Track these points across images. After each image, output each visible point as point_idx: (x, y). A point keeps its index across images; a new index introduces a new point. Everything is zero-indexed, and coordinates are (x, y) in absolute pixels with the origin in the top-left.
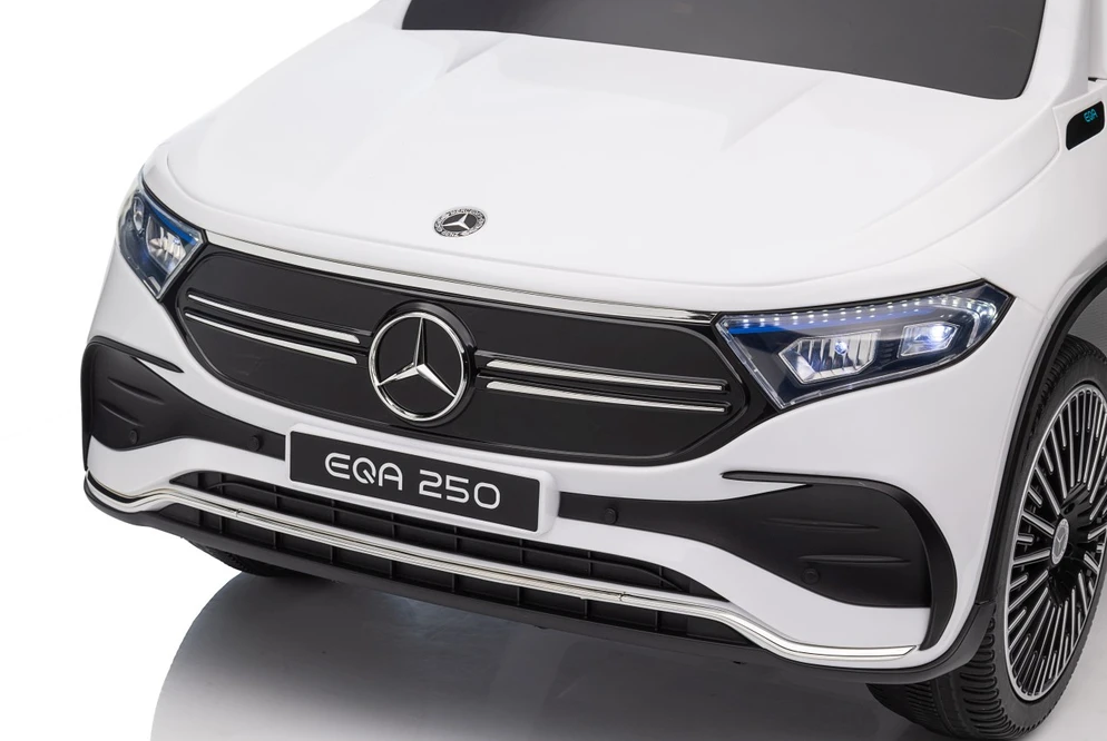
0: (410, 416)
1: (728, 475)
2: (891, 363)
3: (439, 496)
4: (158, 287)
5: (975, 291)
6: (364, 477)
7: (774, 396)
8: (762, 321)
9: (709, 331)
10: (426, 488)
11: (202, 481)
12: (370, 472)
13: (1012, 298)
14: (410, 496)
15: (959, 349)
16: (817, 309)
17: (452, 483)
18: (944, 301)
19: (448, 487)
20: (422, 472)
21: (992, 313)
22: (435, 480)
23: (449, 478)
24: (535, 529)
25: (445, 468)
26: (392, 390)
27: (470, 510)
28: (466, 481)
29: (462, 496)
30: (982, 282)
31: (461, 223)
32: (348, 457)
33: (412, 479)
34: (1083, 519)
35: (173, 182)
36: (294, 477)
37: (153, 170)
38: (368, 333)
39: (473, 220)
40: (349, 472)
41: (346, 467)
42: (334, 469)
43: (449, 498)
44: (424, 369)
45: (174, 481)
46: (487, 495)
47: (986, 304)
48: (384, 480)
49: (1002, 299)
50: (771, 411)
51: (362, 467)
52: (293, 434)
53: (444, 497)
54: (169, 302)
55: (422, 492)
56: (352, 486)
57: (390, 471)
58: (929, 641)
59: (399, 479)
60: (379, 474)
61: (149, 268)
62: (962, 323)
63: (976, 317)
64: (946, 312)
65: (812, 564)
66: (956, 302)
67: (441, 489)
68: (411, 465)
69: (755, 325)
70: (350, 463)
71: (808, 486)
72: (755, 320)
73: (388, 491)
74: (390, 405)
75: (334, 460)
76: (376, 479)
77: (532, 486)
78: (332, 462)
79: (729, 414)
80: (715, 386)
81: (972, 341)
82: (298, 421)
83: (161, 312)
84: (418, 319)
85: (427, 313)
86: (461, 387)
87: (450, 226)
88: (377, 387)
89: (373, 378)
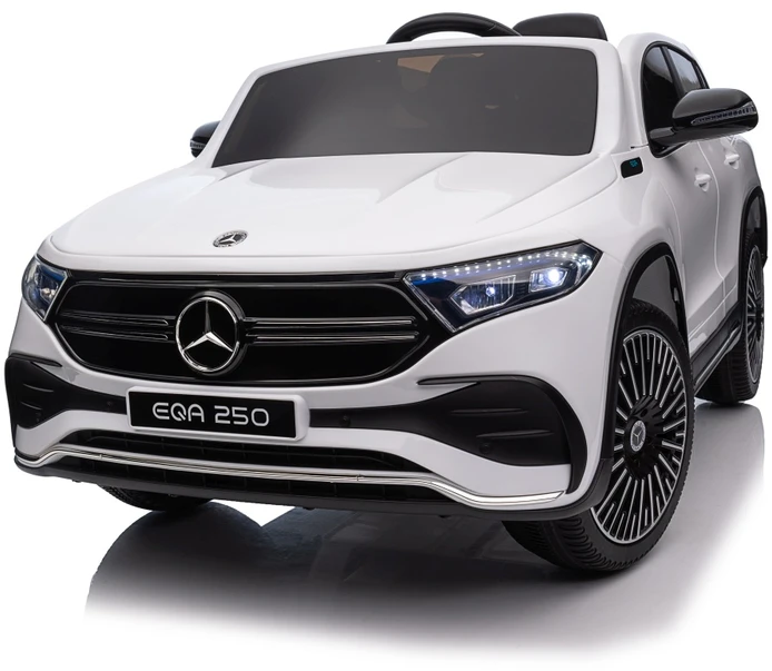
0: (204, 369)
1: (421, 383)
2: (522, 297)
3: (229, 422)
4: (43, 313)
5: (577, 247)
6: (178, 416)
7: (449, 326)
8: (435, 274)
9: (401, 285)
10: (220, 418)
11: (80, 437)
12: (182, 413)
13: (601, 253)
14: (210, 425)
15: (570, 285)
16: (472, 263)
17: (237, 412)
18: (556, 254)
19: (234, 415)
20: (216, 407)
21: (590, 263)
22: (225, 411)
23: (234, 409)
24: (294, 436)
25: (230, 402)
26: (192, 353)
27: (250, 429)
28: (245, 409)
29: (244, 420)
30: (579, 242)
31: (231, 239)
32: (167, 404)
33: (210, 413)
34: (657, 418)
35: (51, 246)
36: (133, 424)
38: (173, 318)
39: (239, 237)
40: (168, 414)
41: (166, 411)
42: (160, 414)
43: (235, 423)
44: (211, 336)
45: (63, 441)
46: (260, 417)
47: (584, 256)
48: (192, 417)
49: (595, 253)
50: (449, 335)
51: (177, 409)
52: (130, 393)
53: (232, 422)
54: (49, 322)
55: (217, 421)
56: (171, 424)
57: (195, 410)
58: (572, 488)
59: (202, 414)
60: (187, 413)
61: (39, 304)
62: (570, 270)
63: (579, 265)
64: (559, 260)
65: (486, 440)
66: (564, 255)
67: (230, 418)
68: (208, 403)
69: (429, 278)
70: (168, 408)
71: (479, 383)
72: (429, 274)
73: (195, 424)
74: (191, 363)
75: (159, 407)
76: (187, 417)
77: (290, 405)
78: (157, 410)
79: (419, 339)
80: (407, 321)
81: (577, 281)
82: (133, 385)
83: (47, 330)
84: (205, 302)
85: (210, 297)
86: (238, 343)
87: (224, 241)
88: (182, 353)
89: (180, 347)
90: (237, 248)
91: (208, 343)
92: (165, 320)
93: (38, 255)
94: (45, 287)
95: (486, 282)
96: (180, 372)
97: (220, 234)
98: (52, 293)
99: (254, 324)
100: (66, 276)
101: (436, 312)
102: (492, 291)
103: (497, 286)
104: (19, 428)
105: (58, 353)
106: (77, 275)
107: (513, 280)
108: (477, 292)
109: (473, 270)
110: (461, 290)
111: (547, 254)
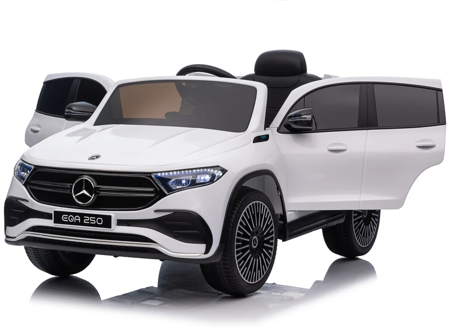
0: (81, 203)
1: (155, 211)
2: (193, 184)
4: (23, 181)
5: (217, 168)
6: (71, 220)
7: (166, 192)
8: (163, 174)
9: (151, 177)
10: (86, 221)
11: (34, 229)
13: (227, 171)
14: (82, 224)
15: (212, 181)
16: (177, 171)
17: (92, 219)
18: (209, 170)
20: (85, 217)
21: (221, 174)
22: (88, 219)
24: (111, 228)
25: (90, 215)
26: (78, 197)
27: (96, 225)
28: (95, 218)
29: (94, 222)
30: (218, 166)
31: (95, 157)
32: (67, 215)
33: (82, 219)
35: (27, 156)
36: (54, 223)
37: (23, 156)
38: (72, 184)
39: (97, 157)
40: (68, 219)
42: (64, 219)
43: (91, 223)
44: (84, 192)
45: (27, 230)
46: (100, 221)
47: (219, 172)
48: (76, 220)
49: (224, 171)
50: (166, 195)
51: (71, 217)
52: (54, 211)
54: (25, 185)
55: (85, 222)
56: (68, 223)
57: (77, 218)
58: (207, 252)
59: (79, 220)
60: (74, 219)
61: (21, 178)
62: (213, 176)
63: (217, 175)
64: (209, 172)
65: (177, 233)
66: (212, 171)
67: (89, 221)
68: (82, 215)
70: (68, 217)
71: (175, 212)
72: (161, 174)
73: (77, 223)
74: (76, 200)
75: (64, 217)
77: (110, 217)
78: (63, 218)
79: (155, 196)
80: (152, 190)
81: (215, 180)
82: (55, 209)
83: (24, 188)
84: (83, 179)
85: (85, 178)
86: (93, 195)
87: (92, 158)
88: (74, 197)
89: (73, 195)
90: (96, 161)
91: (83, 194)
92: (69, 185)
93: (21, 159)
94: (23, 171)
95: (182, 178)
96: (73, 204)
97: (91, 155)
98: (25, 175)
99: (100, 188)
100: (33, 167)
101: (162, 188)
102: (184, 182)
103: (186, 180)
104: (7, 227)
105: (27, 196)
106: (37, 167)
107: (191, 178)
108: (179, 182)
109: (177, 173)
110: (173, 180)
111: (205, 170)
